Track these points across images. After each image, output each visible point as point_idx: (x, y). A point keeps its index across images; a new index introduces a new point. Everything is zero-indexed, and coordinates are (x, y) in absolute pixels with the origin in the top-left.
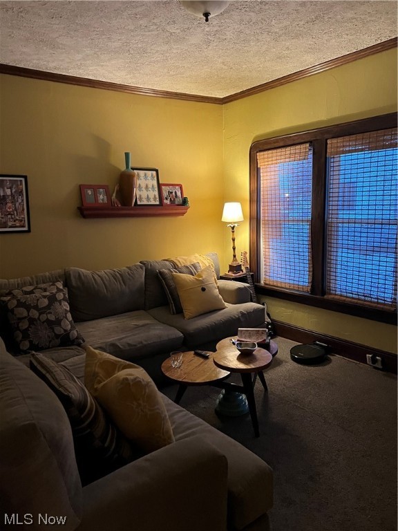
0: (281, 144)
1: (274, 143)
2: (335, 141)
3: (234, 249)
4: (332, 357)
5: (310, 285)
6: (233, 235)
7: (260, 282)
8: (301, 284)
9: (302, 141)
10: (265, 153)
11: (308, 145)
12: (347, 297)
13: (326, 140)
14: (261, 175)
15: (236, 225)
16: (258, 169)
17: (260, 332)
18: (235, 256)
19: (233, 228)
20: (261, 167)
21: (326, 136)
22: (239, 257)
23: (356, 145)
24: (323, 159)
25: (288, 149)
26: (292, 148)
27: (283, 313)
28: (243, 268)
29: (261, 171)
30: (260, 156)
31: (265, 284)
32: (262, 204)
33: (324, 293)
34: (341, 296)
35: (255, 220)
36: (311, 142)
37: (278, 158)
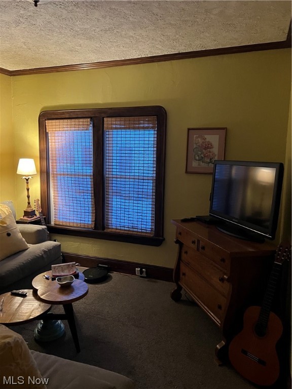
0: (67, 116)
1: (61, 114)
2: (109, 119)
3: (28, 197)
4: (111, 274)
5: (94, 223)
6: (28, 185)
7: (50, 223)
8: (87, 222)
9: (84, 116)
10: (53, 121)
11: (89, 120)
12: (120, 230)
13: (103, 118)
14: (49, 138)
15: (30, 177)
16: (47, 134)
17: (71, 266)
18: (29, 203)
19: (27, 180)
20: (49, 132)
21: (103, 115)
22: (33, 204)
23: (120, 124)
24: (101, 132)
25: (73, 120)
26: (77, 120)
27: (71, 246)
28: (37, 213)
29: (49, 135)
30: (49, 123)
31: (55, 224)
32: (50, 161)
33: (104, 228)
34: (116, 229)
35: (45, 174)
36: (91, 118)
37: (64, 126)
